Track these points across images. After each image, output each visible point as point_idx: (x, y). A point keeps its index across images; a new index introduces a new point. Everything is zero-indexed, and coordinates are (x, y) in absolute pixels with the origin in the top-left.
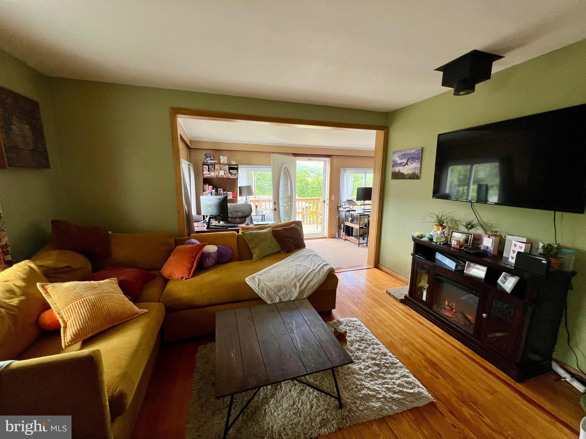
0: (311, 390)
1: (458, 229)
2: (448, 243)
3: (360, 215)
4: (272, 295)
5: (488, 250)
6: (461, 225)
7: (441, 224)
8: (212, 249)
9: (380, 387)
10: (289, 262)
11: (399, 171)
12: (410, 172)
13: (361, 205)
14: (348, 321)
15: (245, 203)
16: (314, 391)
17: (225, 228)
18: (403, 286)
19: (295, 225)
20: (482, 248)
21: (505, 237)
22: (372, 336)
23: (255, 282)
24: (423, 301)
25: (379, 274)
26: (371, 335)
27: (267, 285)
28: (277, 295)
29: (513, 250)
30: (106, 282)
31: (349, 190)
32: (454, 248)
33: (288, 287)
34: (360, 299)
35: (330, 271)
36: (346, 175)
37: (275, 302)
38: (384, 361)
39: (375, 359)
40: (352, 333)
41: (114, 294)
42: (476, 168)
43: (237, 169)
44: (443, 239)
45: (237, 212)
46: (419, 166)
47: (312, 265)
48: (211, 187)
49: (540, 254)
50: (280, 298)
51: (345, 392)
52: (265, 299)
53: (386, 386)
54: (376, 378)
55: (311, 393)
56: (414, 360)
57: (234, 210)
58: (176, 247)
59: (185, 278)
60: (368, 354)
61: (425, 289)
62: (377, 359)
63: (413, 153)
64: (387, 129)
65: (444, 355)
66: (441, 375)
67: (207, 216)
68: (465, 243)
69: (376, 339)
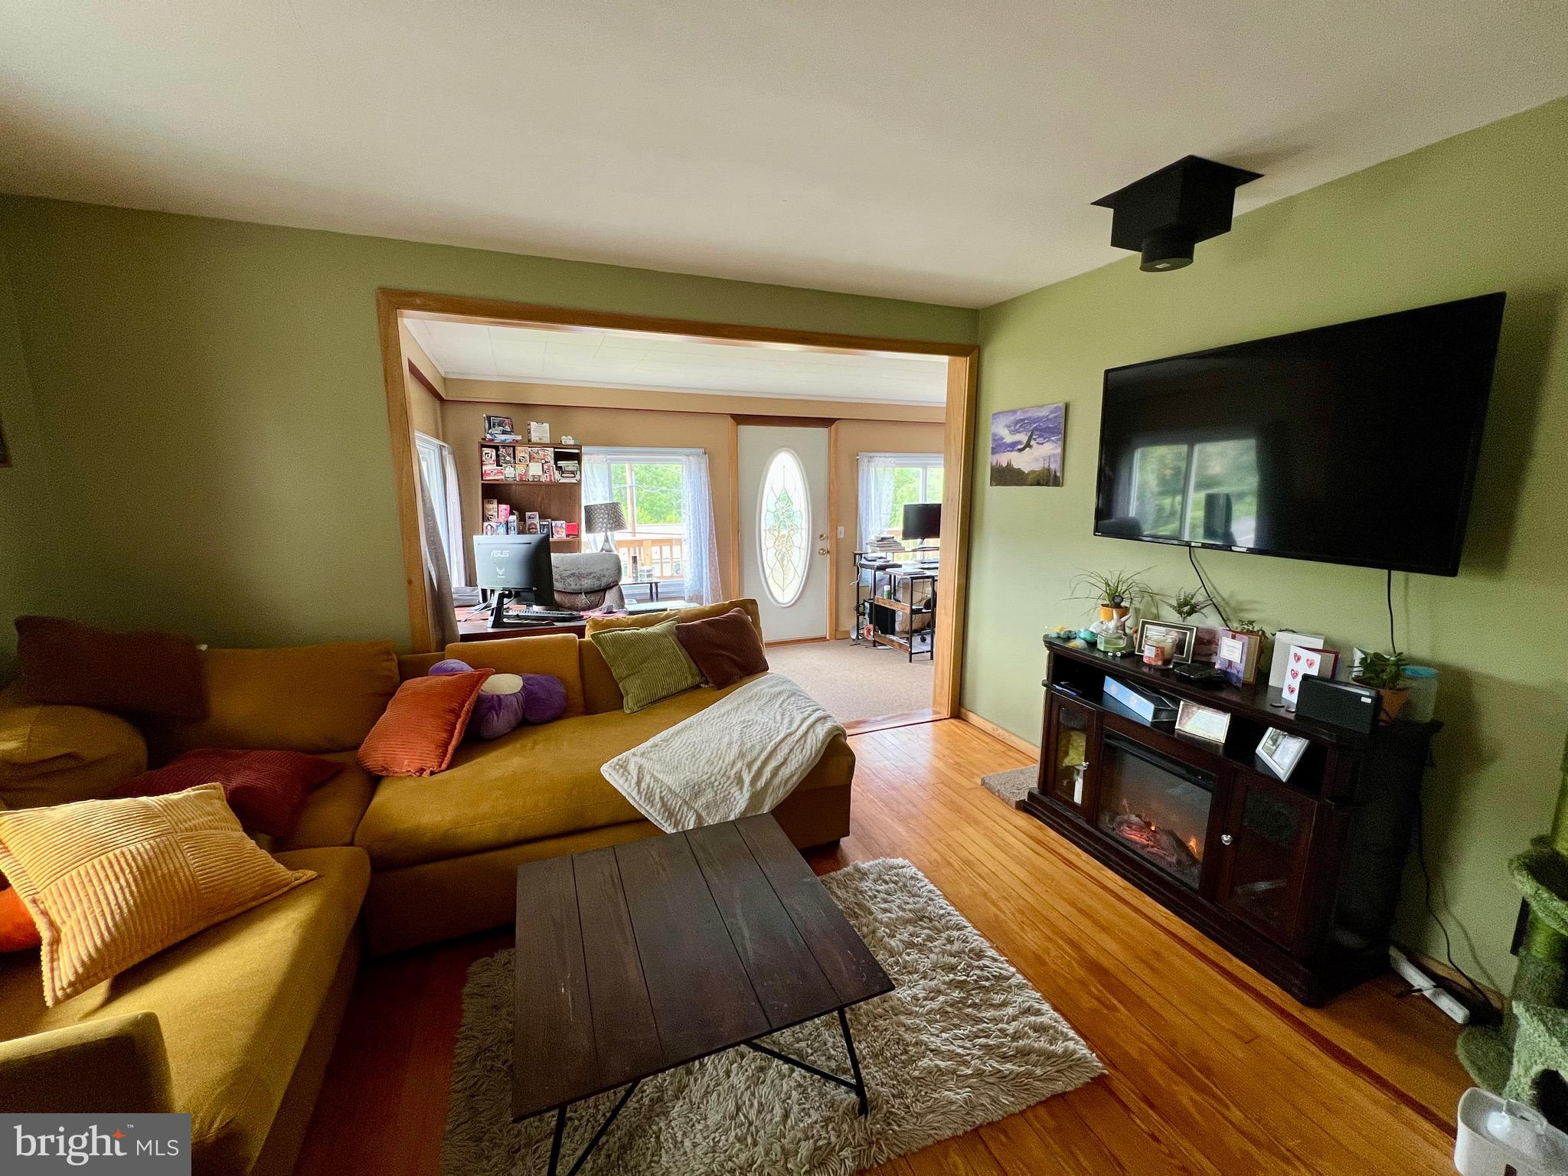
0: (785, 1067)
1: (1157, 617)
2: (1134, 652)
3: (913, 578)
4: (677, 809)
5: (1232, 671)
6: (1165, 605)
7: (1115, 602)
8: (506, 684)
9: (966, 1045)
10: (722, 713)
11: (1009, 465)
12: (1037, 467)
13: (914, 551)
14: (882, 869)
15: (602, 549)
16: (793, 1071)
17: (544, 625)
18: (1026, 765)
19: (738, 611)
20: (1217, 666)
21: (1274, 635)
22: (945, 906)
23: (629, 774)
24: (1075, 805)
25: (964, 735)
26: (943, 902)
27: (662, 782)
28: (690, 808)
29: (1292, 670)
30: (185, 799)
31: (882, 512)
32: (1150, 666)
33: (720, 783)
34: (915, 806)
35: (832, 736)
36: (875, 470)
37: (686, 828)
38: (978, 972)
39: (953, 969)
40: (894, 901)
41: (213, 831)
42: (1200, 451)
43: (577, 457)
44: (1122, 643)
45: (579, 576)
46: (1059, 450)
47: (786, 721)
48: (504, 507)
49: (1357, 679)
50: (699, 817)
51: (875, 1065)
52: (656, 819)
53: (983, 1041)
54: (956, 1021)
55: (785, 1076)
56: (1055, 963)
57: (569, 572)
58: (402, 682)
59: (428, 771)
60: (936, 957)
61: (1078, 771)
62: (959, 968)
63: (1043, 417)
64: (977, 351)
65: (1126, 946)
66: (1120, 1002)
67: (493, 591)
68: (1175, 653)
69: (957, 913)
